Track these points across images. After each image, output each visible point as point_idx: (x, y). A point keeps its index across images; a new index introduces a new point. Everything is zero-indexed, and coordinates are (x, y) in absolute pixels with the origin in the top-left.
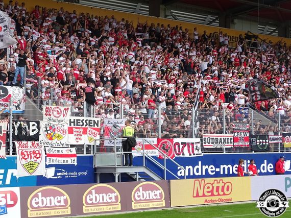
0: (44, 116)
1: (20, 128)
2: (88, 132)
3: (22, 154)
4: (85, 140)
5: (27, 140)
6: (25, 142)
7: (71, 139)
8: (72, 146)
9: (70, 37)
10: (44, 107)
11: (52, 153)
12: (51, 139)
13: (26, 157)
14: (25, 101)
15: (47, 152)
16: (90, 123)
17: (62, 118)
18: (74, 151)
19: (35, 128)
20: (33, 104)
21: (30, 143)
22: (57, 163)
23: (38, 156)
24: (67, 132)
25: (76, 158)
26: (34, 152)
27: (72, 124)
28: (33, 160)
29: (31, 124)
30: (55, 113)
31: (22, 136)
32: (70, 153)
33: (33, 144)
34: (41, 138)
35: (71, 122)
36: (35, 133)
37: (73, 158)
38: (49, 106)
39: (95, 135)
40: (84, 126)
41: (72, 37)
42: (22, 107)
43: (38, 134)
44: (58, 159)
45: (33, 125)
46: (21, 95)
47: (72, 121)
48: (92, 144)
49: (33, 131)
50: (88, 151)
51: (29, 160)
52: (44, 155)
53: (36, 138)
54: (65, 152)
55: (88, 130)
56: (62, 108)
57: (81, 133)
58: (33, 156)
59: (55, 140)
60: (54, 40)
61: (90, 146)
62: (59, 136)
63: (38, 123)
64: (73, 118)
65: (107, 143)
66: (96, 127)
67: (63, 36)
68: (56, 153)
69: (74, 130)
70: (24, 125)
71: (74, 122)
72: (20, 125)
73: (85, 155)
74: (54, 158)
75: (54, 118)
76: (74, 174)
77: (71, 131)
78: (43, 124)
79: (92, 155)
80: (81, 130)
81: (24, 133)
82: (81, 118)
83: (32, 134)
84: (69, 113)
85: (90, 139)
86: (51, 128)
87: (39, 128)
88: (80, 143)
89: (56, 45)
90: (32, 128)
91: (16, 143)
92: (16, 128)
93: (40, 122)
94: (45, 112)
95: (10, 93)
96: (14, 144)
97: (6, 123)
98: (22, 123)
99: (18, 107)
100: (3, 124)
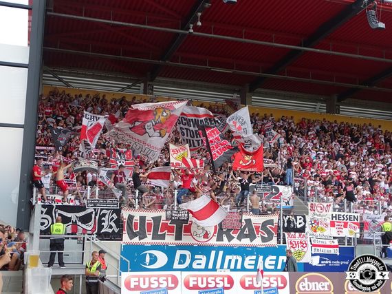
0: (309, 211)
1: (289, 221)
2: (348, 226)
3: (291, 243)
4: (346, 233)
5: (295, 232)
6: (293, 233)
7: (333, 232)
8: (334, 238)
9: (332, 142)
10: (309, 204)
11: (316, 243)
12: (315, 231)
13: (294, 246)
14: (293, 198)
15: (313, 243)
16: (350, 218)
17: (324, 213)
18: (336, 242)
19: (301, 221)
20: (301, 201)
21: (297, 234)
22: (321, 252)
23: (305, 245)
24: (329, 226)
25: (338, 249)
26: (301, 242)
27: (334, 219)
28: (300, 249)
29: (298, 217)
30: (319, 209)
31: (291, 228)
32: (332, 244)
33: (300, 235)
34: (307, 230)
35: (333, 217)
36: (301, 225)
37: (335, 249)
38: (314, 203)
39: (355, 229)
40: (345, 221)
41: (334, 143)
42: (291, 203)
43: (304, 227)
44: (322, 248)
45: (300, 219)
46: (290, 193)
47: (334, 215)
48: (352, 236)
49: (300, 224)
50: (349, 242)
51: (297, 249)
52: (310, 245)
53: (302, 230)
54: (328, 243)
55: (349, 224)
56: (325, 205)
57: (342, 227)
58: (300, 245)
59: (318, 233)
60: (318, 146)
61: (350, 238)
62: (322, 229)
63: (304, 217)
64: (334, 214)
65: (366, 236)
66: (356, 221)
67: (326, 142)
68: (321, 243)
69: (336, 224)
70: (292, 219)
71: (336, 217)
72: (289, 218)
73: (346, 246)
74: (319, 248)
75: (318, 213)
76: (337, 263)
77: (333, 224)
78: (308, 219)
79: (352, 246)
80: (343, 224)
81: (292, 225)
82: (342, 214)
83: (299, 226)
84: (331, 209)
85: (351, 232)
86: (315, 221)
87: (305, 221)
88: (341, 235)
89: (320, 150)
90: (299, 221)
91: (286, 233)
92: (286, 221)
93: (306, 216)
94: (309, 208)
95: (280, 191)
96: (284, 235)
97: (277, 217)
98: (291, 217)
99: (287, 203)
100: (275, 218)
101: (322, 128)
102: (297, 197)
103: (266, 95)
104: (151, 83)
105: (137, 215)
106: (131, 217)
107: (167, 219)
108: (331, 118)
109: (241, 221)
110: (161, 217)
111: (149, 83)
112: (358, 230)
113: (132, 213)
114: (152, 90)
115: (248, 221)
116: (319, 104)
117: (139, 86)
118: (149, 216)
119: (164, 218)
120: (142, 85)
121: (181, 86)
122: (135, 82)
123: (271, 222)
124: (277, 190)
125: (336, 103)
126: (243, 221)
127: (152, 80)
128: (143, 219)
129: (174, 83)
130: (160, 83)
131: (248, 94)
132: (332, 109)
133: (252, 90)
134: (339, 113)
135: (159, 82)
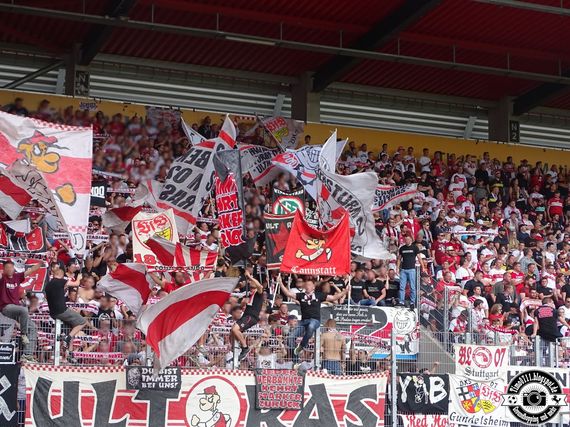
0: (457, 364)
1: (411, 389)
5: (425, 413)
6: (421, 417)
8: (514, 425)
9: (503, 208)
10: (457, 347)
12: (472, 410)
14: (418, 335)
17: (492, 368)
19: (439, 388)
20: (435, 341)
21: (430, 419)
29: (433, 380)
30: (479, 359)
31: (415, 405)
33: (437, 421)
34: (451, 407)
35: (509, 377)
36: (440, 398)
38: (467, 346)
41: (508, 210)
42: (414, 348)
43: (446, 402)
45: (437, 383)
46: (412, 325)
47: (513, 374)
49: (436, 394)
53: (442, 408)
56: (493, 349)
59: (479, 414)
60: (472, 217)
62: (487, 405)
63: (446, 378)
64: (513, 370)
70: (419, 382)
72: (412, 382)
75: (478, 370)
78: (455, 381)
81: (419, 398)
83: (434, 400)
84: (506, 359)
86: (470, 388)
87: (447, 387)
90: (434, 388)
91: (404, 417)
92: (404, 389)
93: (451, 377)
94: (458, 358)
95: (390, 320)
96: (400, 420)
97: (385, 379)
98: (415, 378)
99: (405, 347)
100: (380, 382)
101: (481, 174)
102: (428, 333)
103: (352, 98)
104: (83, 68)
105: (58, 379)
106: (43, 385)
107: (129, 388)
108: (500, 151)
109: (301, 390)
110: (114, 382)
111: (78, 68)
113: (46, 375)
114: (86, 84)
115: (319, 390)
116: (473, 120)
117: (56, 76)
118: (87, 380)
119: (121, 385)
120: (62, 73)
121: (152, 75)
122: (46, 66)
123: (370, 391)
124: (382, 317)
125: (511, 118)
126: (307, 390)
127: (86, 61)
128: (71, 388)
129: (137, 69)
130: (104, 69)
131: (310, 96)
132: (502, 132)
133: (320, 87)
134: (517, 141)
135: (103, 65)
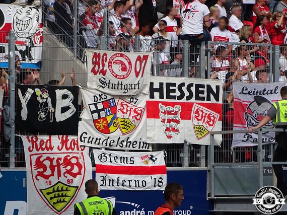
0: (90, 74)
1: (33, 104)
2: (193, 114)
3: (39, 164)
4: (186, 133)
5: (50, 133)
6: (45, 138)
7: (154, 131)
10: (89, 54)
11: (108, 163)
12: (106, 130)
13: (48, 172)
14: (42, 39)
15: (97, 162)
16: (198, 92)
17: (132, 79)
18: (160, 158)
19: (67, 102)
21: (56, 140)
22: (121, 188)
23: (76, 170)
24: (145, 115)
25: (165, 177)
26: (67, 162)
27: (157, 95)
29: (59, 93)
30: (117, 68)
32: (151, 164)
33: (64, 142)
34: (82, 127)
35: (152, 90)
36: (68, 114)
37: (157, 176)
38: (102, 52)
39: (210, 120)
40: (184, 100)
43: (76, 118)
44: (123, 177)
45: (65, 97)
47: (156, 86)
48: (205, 141)
49: (64, 110)
50: (194, 161)
51: (54, 180)
52: (90, 169)
53: (70, 127)
54: (138, 161)
55: (194, 108)
56: (133, 56)
57: (178, 117)
58: (63, 170)
59: (116, 134)
61: (197, 147)
63: (75, 91)
64: (157, 81)
65: (239, 141)
66: (213, 100)
68: (119, 163)
69: (162, 108)
70: (43, 96)
71: (160, 90)
72: (34, 96)
73: (186, 167)
74: (114, 177)
75: (115, 81)
77: (152, 111)
78: (87, 97)
79: (202, 167)
80: (178, 108)
81: (43, 115)
82: (178, 81)
83: (60, 117)
84: (149, 67)
85: (200, 130)
87: (77, 103)
90: (61, 103)
91: (24, 138)
92: (24, 105)
94: (91, 67)
96: (19, 142)
99: (27, 53)
102: (53, 37)
112: (218, 126)
